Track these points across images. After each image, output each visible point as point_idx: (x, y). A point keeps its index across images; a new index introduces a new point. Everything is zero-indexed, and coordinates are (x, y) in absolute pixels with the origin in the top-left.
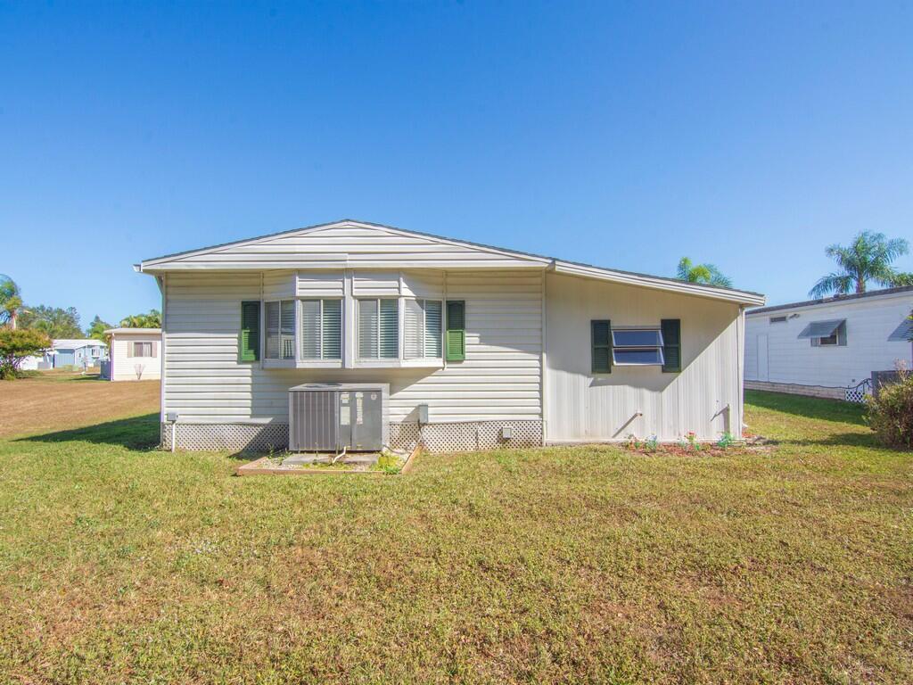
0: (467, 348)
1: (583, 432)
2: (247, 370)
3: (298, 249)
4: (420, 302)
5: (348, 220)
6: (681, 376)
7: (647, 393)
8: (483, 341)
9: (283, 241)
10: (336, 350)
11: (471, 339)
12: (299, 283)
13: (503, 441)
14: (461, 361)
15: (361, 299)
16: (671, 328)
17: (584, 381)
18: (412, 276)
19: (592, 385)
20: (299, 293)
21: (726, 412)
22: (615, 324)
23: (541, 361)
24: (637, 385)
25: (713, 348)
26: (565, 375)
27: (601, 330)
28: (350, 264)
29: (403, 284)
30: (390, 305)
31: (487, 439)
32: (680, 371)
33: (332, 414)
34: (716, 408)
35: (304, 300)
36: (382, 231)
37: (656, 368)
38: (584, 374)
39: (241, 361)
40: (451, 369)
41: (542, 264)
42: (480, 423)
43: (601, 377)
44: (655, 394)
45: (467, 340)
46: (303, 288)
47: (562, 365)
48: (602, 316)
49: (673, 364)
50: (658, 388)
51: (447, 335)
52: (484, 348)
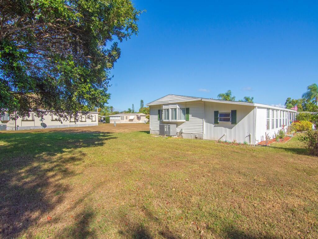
0: (189, 118)
1: (212, 138)
2: (159, 122)
3: (163, 100)
4: (181, 109)
5: (169, 95)
6: (237, 125)
7: (228, 129)
8: (192, 116)
9: (164, 99)
10: (168, 119)
11: (190, 116)
12: (163, 106)
13: (196, 138)
14: (188, 120)
15: (171, 109)
16: (234, 113)
17: (213, 125)
18: (179, 104)
19: (214, 126)
20: (163, 108)
21: (250, 136)
22: (219, 112)
23: (203, 120)
24: (225, 127)
25: (246, 118)
26: (209, 124)
27: (216, 113)
28: (169, 103)
29: (177, 106)
30: (175, 109)
31: (193, 137)
32: (236, 124)
33: (164, 130)
34: (247, 135)
35: (164, 109)
36: (174, 96)
37: (230, 123)
38: (212, 124)
39: (158, 120)
40: (187, 122)
41: (200, 99)
42: (192, 133)
43: (216, 125)
44: (230, 130)
45: (189, 116)
46: (164, 107)
47: (208, 121)
48: (216, 110)
49: (234, 122)
50: (231, 128)
51: (186, 115)
52: (193, 118)
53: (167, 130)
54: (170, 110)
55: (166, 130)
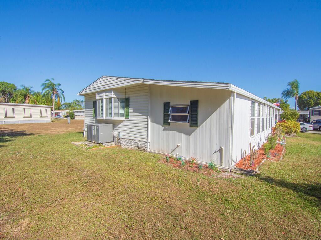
0: (130, 114)
1: (160, 149)
2: (94, 119)
3: (96, 86)
4: (118, 99)
5: (103, 76)
7: (183, 135)
8: (134, 111)
11: (131, 110)
12: (97, 95)
13: (138, 147)
14: (128, 118)
15: (106, 99)
16: (194, 104)
17: (161, 128)
18: (116, 90)
19: (164, 130)
20: (97, 98)
21: (221, 150)
22: (171, 104)
23: (147, 119)
24: (180, 131)
26: (155, 124)
27: (167, 105)
28: (103, 89)
29: (113, 93)
30: (111, 99)
31: (134, 147)
32: (198, 127)
33: (92, 133)
34: (216, 148)
35: (99, 100)
36: (108, 78)
37: (187, 124)
38: (161, 125)
40: (126, 121)
42: (132, 140)
43: (167, 127)
44: (187, 136)
47: (154, 121)
48: (167, 101)
49: (194, 123)
50: (189, 133)
51: (125, 109)
52: (134, 114)
53: (96, 134)
54: (105, 101)
55: (94, 134)
